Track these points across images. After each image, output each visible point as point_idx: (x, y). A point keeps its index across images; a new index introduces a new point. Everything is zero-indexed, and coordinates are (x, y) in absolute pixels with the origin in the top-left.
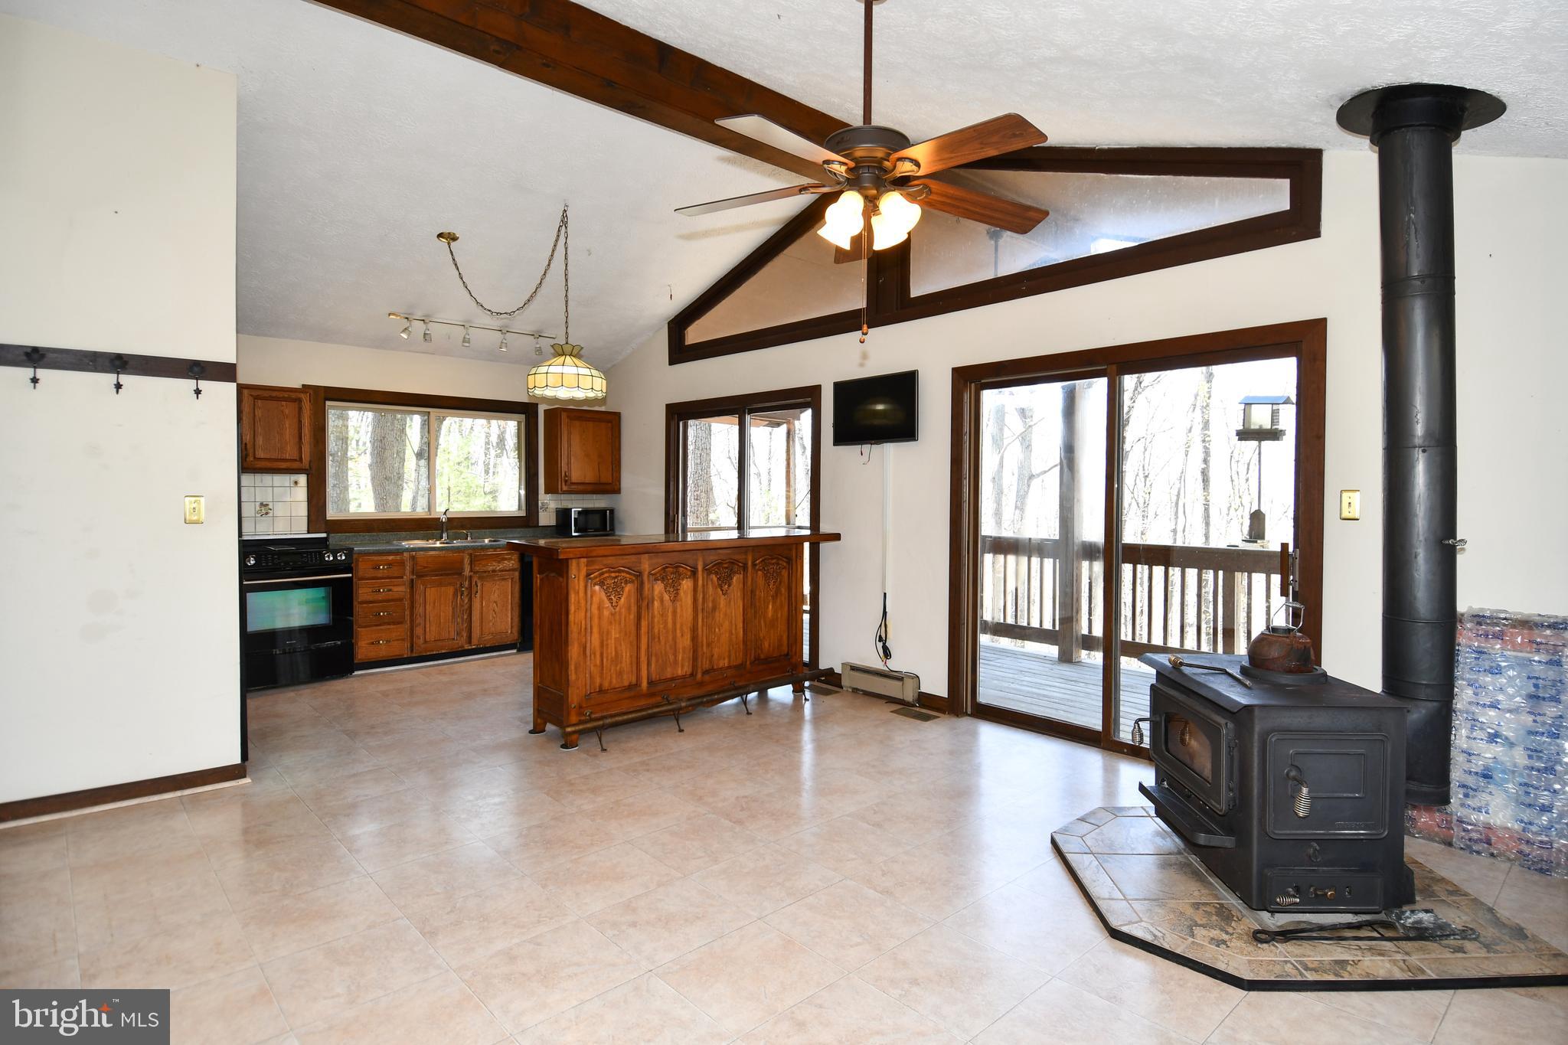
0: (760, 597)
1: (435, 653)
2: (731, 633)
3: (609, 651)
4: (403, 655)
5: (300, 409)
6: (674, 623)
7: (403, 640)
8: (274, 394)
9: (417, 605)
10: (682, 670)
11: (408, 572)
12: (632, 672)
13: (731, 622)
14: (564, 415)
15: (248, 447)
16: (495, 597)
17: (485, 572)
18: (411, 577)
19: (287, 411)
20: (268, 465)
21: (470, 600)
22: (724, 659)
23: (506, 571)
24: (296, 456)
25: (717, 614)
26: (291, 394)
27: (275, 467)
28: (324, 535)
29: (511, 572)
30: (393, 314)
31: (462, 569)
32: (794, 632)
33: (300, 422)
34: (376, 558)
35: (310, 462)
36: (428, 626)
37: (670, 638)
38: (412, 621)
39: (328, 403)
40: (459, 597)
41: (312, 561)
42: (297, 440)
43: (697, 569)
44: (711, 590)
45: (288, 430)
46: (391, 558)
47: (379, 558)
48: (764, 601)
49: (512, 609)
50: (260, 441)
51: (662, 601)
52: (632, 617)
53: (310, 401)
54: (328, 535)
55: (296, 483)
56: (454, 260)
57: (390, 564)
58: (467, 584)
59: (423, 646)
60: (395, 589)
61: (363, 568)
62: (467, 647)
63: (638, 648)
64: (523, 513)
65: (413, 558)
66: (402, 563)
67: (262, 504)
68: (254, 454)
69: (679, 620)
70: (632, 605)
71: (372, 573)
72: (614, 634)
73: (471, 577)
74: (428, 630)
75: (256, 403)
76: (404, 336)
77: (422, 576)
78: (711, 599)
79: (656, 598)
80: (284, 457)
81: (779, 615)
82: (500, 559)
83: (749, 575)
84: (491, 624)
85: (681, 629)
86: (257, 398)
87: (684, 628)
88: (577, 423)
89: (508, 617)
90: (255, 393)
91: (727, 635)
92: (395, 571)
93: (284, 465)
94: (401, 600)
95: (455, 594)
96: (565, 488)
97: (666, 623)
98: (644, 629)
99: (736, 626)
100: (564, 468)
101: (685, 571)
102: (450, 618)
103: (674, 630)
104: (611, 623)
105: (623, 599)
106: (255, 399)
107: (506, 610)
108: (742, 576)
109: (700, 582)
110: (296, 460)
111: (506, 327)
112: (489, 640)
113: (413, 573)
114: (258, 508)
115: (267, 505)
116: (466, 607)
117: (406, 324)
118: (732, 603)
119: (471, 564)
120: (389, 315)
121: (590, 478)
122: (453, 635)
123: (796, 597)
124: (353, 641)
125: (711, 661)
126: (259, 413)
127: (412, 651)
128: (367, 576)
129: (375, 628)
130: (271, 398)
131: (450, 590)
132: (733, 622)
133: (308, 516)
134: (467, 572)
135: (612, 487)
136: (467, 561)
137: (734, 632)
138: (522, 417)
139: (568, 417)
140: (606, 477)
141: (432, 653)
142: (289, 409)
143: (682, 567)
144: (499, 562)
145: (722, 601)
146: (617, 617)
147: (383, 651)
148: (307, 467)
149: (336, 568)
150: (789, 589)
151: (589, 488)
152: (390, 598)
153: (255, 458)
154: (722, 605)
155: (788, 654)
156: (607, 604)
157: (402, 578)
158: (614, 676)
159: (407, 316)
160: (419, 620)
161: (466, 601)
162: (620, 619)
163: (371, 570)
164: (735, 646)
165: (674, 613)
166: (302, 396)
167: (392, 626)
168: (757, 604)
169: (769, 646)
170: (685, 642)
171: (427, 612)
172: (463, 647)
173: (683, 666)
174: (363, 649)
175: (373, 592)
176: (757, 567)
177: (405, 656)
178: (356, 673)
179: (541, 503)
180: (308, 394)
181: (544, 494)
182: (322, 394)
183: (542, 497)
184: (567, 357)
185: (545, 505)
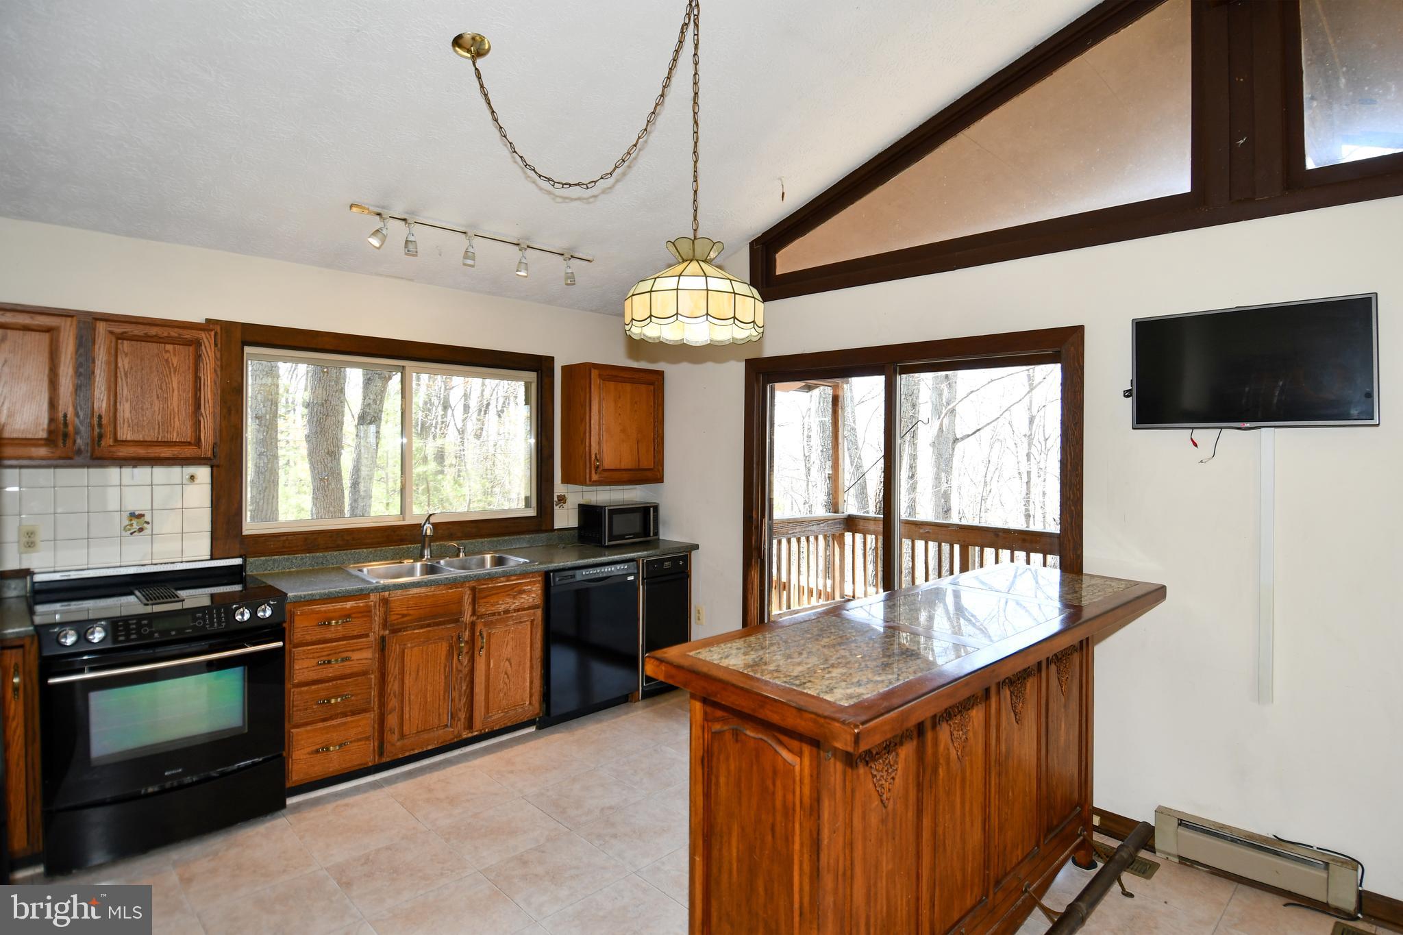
0: (1053, 712)
1: (416, 752)
2: (1025, 793)
4: (368, 763)
5: (198, 357)
6: (963, 803)
7: (367, 739)
8: (153, 331)
9: (390, 678)
10: (971, 893)
11: (376, 626)
13: (1025, 772)
14: (595, 373)
15: (104, 421)
16: (507, 651)
17: (494, 614)
18: (381, 633)
19: (175, 361)
20: (141, 452)
21: (472, 660)
23: (524, 609)
24: (188, 435)
26: (181, 331)
27: (152, 455)
28: (238, 561)
29: (532, 611)
30: (358, 206)
31: (461, 613)
33: (197, 379)
34: (323, 607)
35: (215, 444)
36: (407, 709)
38: (382, 705)
39: (247, 349)
40: (455, 657)
41: (212, 624)
42: (191, 409)
44: (1004, 719)
45: (176, 392)
46: (349, 605)
47: (330, 607)
48: (1057, 717)
49: (531, 667)
50: (125, 410)
51: (948, 762)
52: (910, 814)
53: (216, 345)
54: (245, 561)
55: (192, 478)
56: (482, 86)
57: (347, 616)
58: (466, 635)
59: (399, 744)
60: (356, 656)
61: (302, 627)
62: (466, 735)
63: (919, 879)
64: (532, 512)
65: (385, 602)
66: (366, 613)
67: (133, 516)
68: (115, 434)
69: (968, 794)
70: (911, 787)
71: (319, 634)
72: (886, 864)
73: (473, 624)
74: (406, 716)
75: (120, 346)
76: (375, 242)
77: (399, 630)
78: (1004, 736)
79: (941, 760)
80: (168, 437)
81: (1071, 738)
82: (516, 591)
83: (1043, 675)
84: (501, 695)
86: (121, 337)
87: (975, 807)
88: (612, 385)
89: (524, 679)
90: (118, 329)
91: (1021, 800)
92: (355, 627)
93: (166, 452)
94: (364, 673)
95: (450, 655)
96: (595, 477)
97: (952, 807)
98: (926, 835)
99: (1030, 777)
100: (594, 450)
102: (442, 692)
103: (963, 818)
104: (881, 840)
105: (897, 780)
106: (118, 338)
107: (524, 669)
108: (1036, 679)
109: (993, 707)
110: (189, 443)
111: (528, 239)
112: (498, 718)
113: (385, 625)
114: (126, 522)
115: (142, 516)
116: (466, 671)
117: (377, 223)
118: (1026, 735)
119: (474, 602)
120: (351, 206)
121: (627, 463)
122: (446, 719)
123: (1087, 697)
124: (285, 754)
125: (1003, 859)
126: (122, 363)
127: (381, 754)
128: (308, 638)
129: (321, 725)
130: (147, 339)
131: (443, 648)
132: (1027, 769)
133: (212, 532)
134: (467, 617)
135: (652, 473)
136: (467, 599)
138: (532, 376)
139: (600, 376)
140: (647, 463)
141: (412, 753)
142: (178, 357)
144: (514, 597)
145: (1016, 736)
146: (890, 824)
147: (335, 761)
148: (209, 454)
149: (256, 632)
150: (1081, 686)
151: (625, 476)
152: (348, 671)
153: (116, 440)
155: (1079, 805)
156: (876, 800)
157: (367, 636)
159: (379, 210)
160: (393, 703)
161: (466, 662)
162: (894, 826)
163: (317, 629)
164: (1029, 816)
165: (963, 781)
166: (203, 335)
167: (349, 719)
168: (1050, 726)
169: (1062, 797)
171: (406, 688)
172: (461, 736)
173: (972, 888)
174: (301, 763)
175: (318, 664)
177: (370, 764)
178: (290, 801)
179: (558, 496)
180: (213, 333)
181: (562, 483)
182: (238, 334)
183: (559, 488)
184: (701, 263)
185: (562, 499)
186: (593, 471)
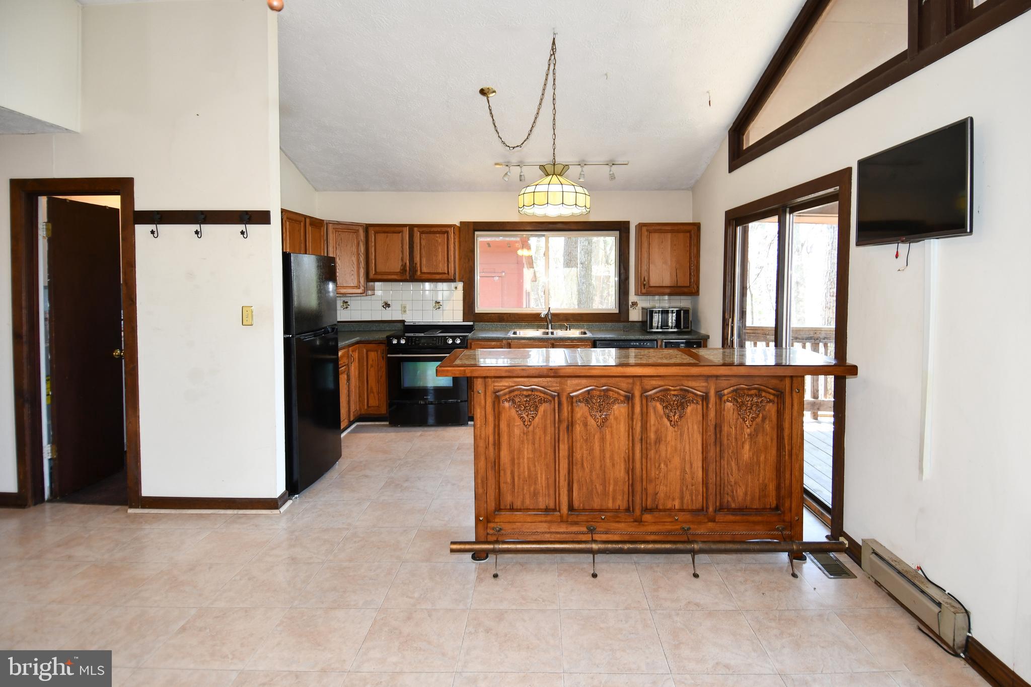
0: (729, 435)
2: (683, 471)
3: (521, 470)
5: (448, 238)
6: (603, 450)
8: (432, 229)
10: (613, 502)
12: (549, 495)
13: (684, 459)
15: (418, 265)
19: (440, 240)
20: (429, 277)
22: (674, 499)
25: (662, 447)
26: (441, 228)
27: (433, 278)
28: (471, 323)
30: (498, 164)
32: (787, 482)
33: (448, 247)
35: (454, 274)
37: (597, 465)
39: (476, 233)
41: (439, 343)
42: (446, 260)
43: (633, 395)
44: (652, 419)
45: (440, 252)
46: (493, 344)
47: (485, 343)
48: (736, 439)
50: (424, 261)
51: (586, 425)
52: (548, 438)
53: (454, 233)
54: (474, 323)
55: (456, 288)
63: (556, 471)
64: (615, 311)
65: (509, 344)
67: (436, 302)
68: (421, 270)
69: (608, 448)
70: (549, 426)
72: (527, 452)
75: (422, 236)
76: (506, 179)
78: (653, 429)
79: (578, 422)
80: (438, 271)
81: (762, 458)
83: (710, 406)
85: (612, 457)
86: (422, 233)
87: (616, 458)
88: (655, 235)
90: (421, 230)
91: (678, 473)
96: (643, 291)
97: (591, 450)
98: (563, 453)
99: (691, 465)
100: (643, 274)
101: (616, 395)
103: (603, 458)
104: (523, 441)
105: (536, 419)
108: (700, 407)
109: (638, 409)
110: (445, 273)
114: (434, 305)
115: (439, 302)
117: (506, 170)
118: (685, 436)
120: (495, 165)
121: (667, 281)
123: (791, 438)
125: (654, 500)
126: (423, 243)
130: (430, 233)
132: (687, 458)
133: (463, 310)
135: (692, 290)
137: (687, 470)
138: (618, 233)
139: (647, 230)
140: (684, 281)
143: (613, 391)
145: (670, 433)
146: (530, 437)
148: (461, 277)
150: (780, 428)
154: (669, 438)
155: (777, 508)
156: (518, 422)
158: (527, 496)
159: (507, 164)
162: (534, 439)
164: (690, 487)
165: (603, 439)
166: (449, 229)
168: (725, 442)
169: (746, 494)
170: (620, 472)
173: (614, 499)
176: (726, 398)
178: (469, 423)
179: (632, 303)
180: (452, 228)
181: (635, 295)
182: (471, 227)
183: (632, 298)
184: (558, 176)
185: (635, 304)
186: (643, 288)
